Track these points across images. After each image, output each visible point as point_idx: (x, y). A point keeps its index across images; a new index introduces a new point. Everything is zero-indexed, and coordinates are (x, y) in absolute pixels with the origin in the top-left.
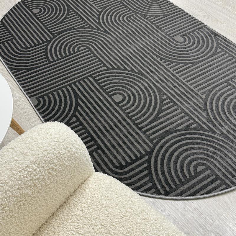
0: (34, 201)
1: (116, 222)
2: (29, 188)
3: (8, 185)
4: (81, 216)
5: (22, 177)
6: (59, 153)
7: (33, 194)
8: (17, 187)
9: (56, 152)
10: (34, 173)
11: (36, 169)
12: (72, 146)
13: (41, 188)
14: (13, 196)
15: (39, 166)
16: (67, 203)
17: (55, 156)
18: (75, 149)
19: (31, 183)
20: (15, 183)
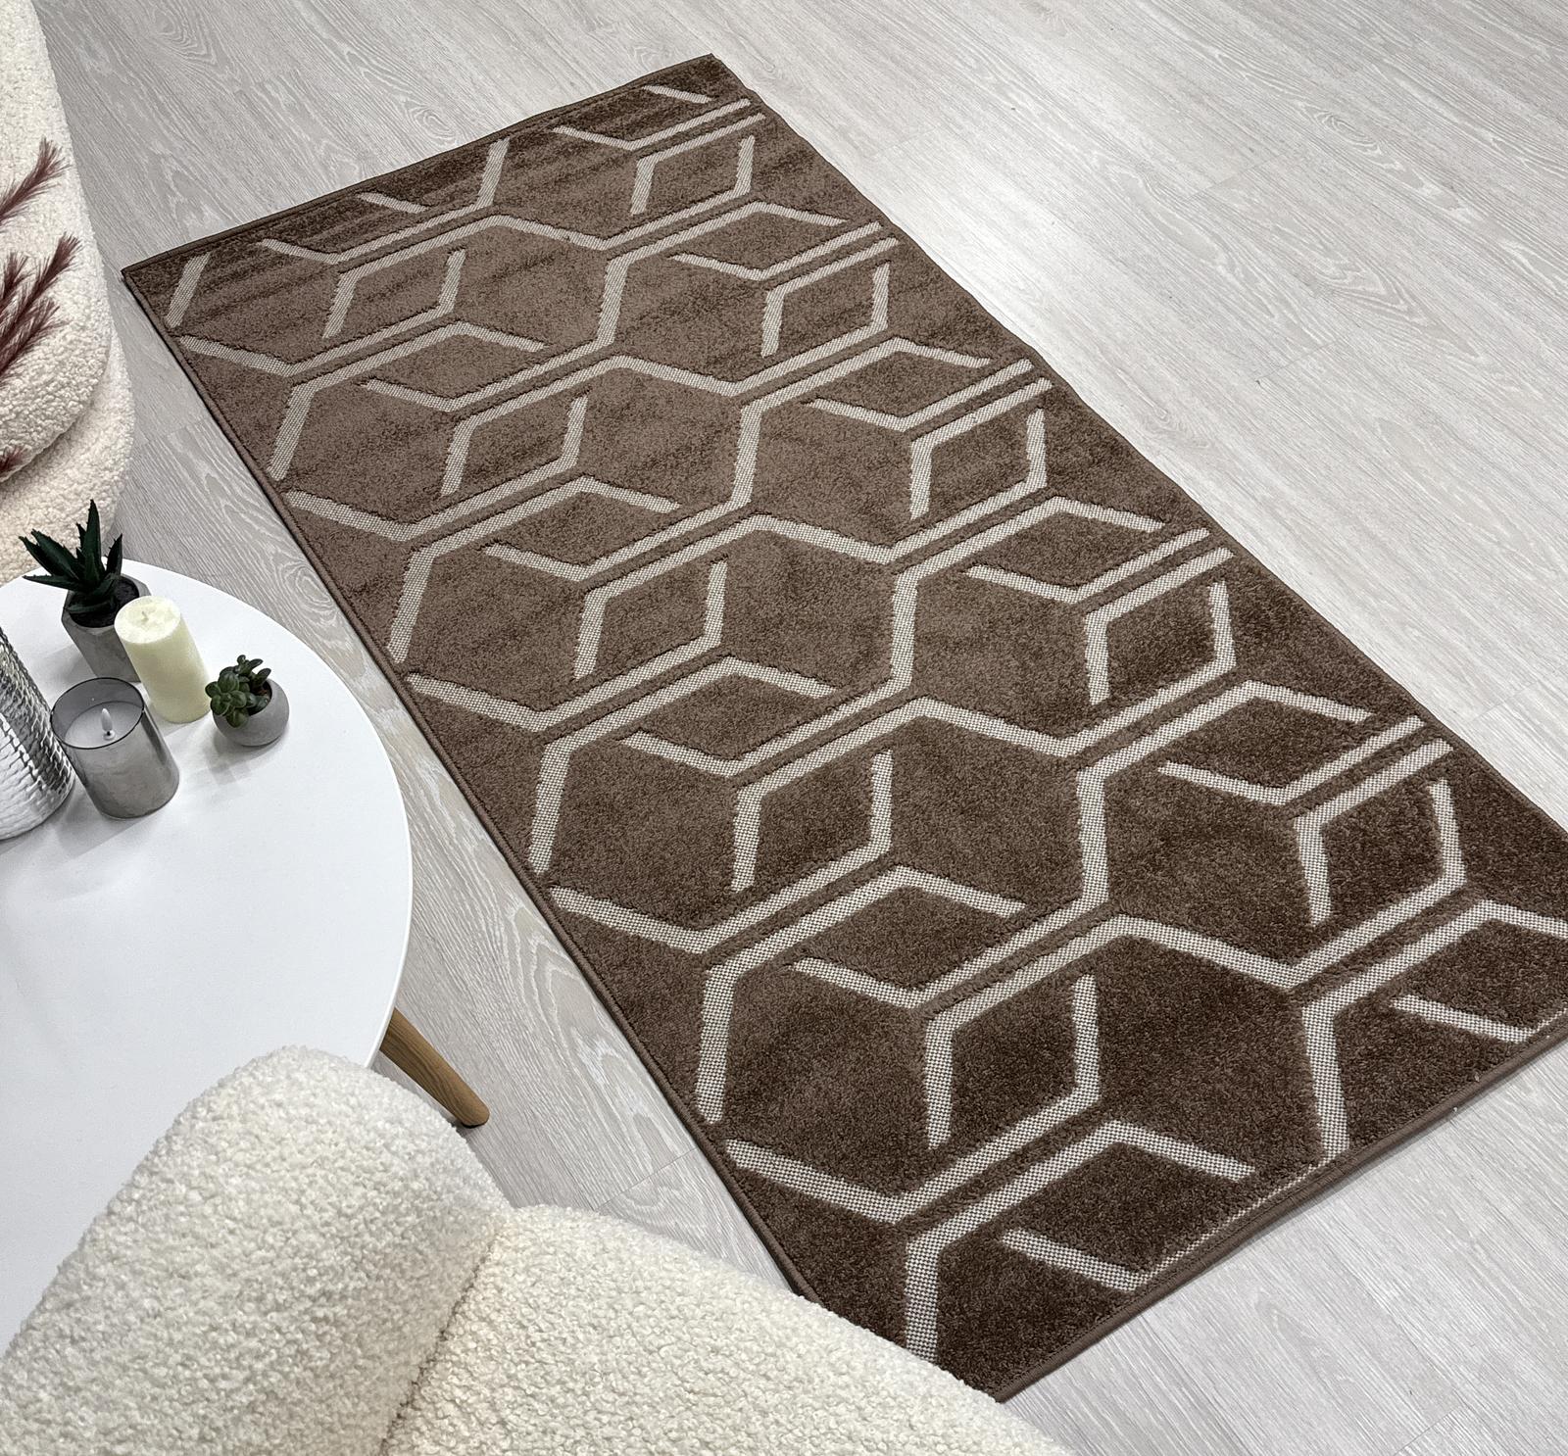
1: (670, 1435)
2: (248, 1418)
5: (204, 1384)
6: (339, 1213)
7: (268, 1437)
8: (195, 1432)
9: (326, 1216)
10: (253, 1343)
11: (254, 1328)
12: (386, 1157)
13: (297, 1395)
15: (263, 1309)
16: (424, 1405)
17: (324, 1235)
18: (406, 1162)
19: (251, 1395)
20: (178, 1422)
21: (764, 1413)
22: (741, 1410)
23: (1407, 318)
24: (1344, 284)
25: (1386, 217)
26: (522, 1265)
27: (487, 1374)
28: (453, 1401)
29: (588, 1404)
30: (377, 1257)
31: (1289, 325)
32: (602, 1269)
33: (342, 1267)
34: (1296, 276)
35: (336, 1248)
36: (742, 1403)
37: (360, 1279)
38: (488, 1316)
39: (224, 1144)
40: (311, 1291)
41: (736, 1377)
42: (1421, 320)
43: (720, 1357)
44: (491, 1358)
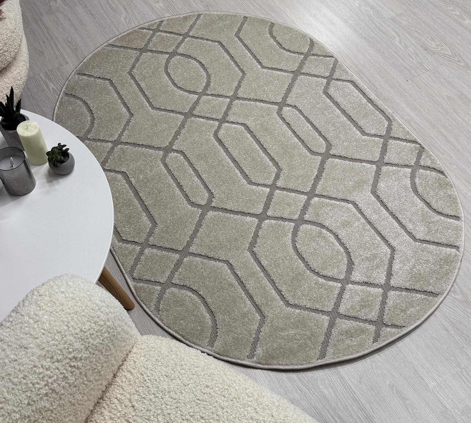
0: (56, 414)
1: (190, 414)
2: (45, 398)
3: (10, 403)
4: (133, 416)
5: (31, 385)
6: (81, 331)
7: (52, 405)
8: (26, 402)
9: (77, 331)
10: (48, 373)
11: (49, 367)
12: (99, 313)
13: (63, 392)
14: (22, 418)
15: (53, 361)
16: (106, 399)
17: (75, 337)
18: (106, 316)
19: (47, 390)
20: (20, 398)
21: (223, 408)
22: (215, 407)
23: (458, 63)
24: (438, 51)
25: (452, 29)
26: (143, 354)
27: (129, 390)
28: (117, 398)
29: (163, 402)
30: (94, 347)
31: (419, 63)
32: (170, 357)
33: (81, 349)
34: (422, 47)
35: (79, 342)
36: (216, 404)
37: (87, 354)
38: (130, 370)
39: (43, 304)
40: (70, 356)
41: (214, 396)
42: (463, 64)
43: (209, 389)
44: (131, 385)
